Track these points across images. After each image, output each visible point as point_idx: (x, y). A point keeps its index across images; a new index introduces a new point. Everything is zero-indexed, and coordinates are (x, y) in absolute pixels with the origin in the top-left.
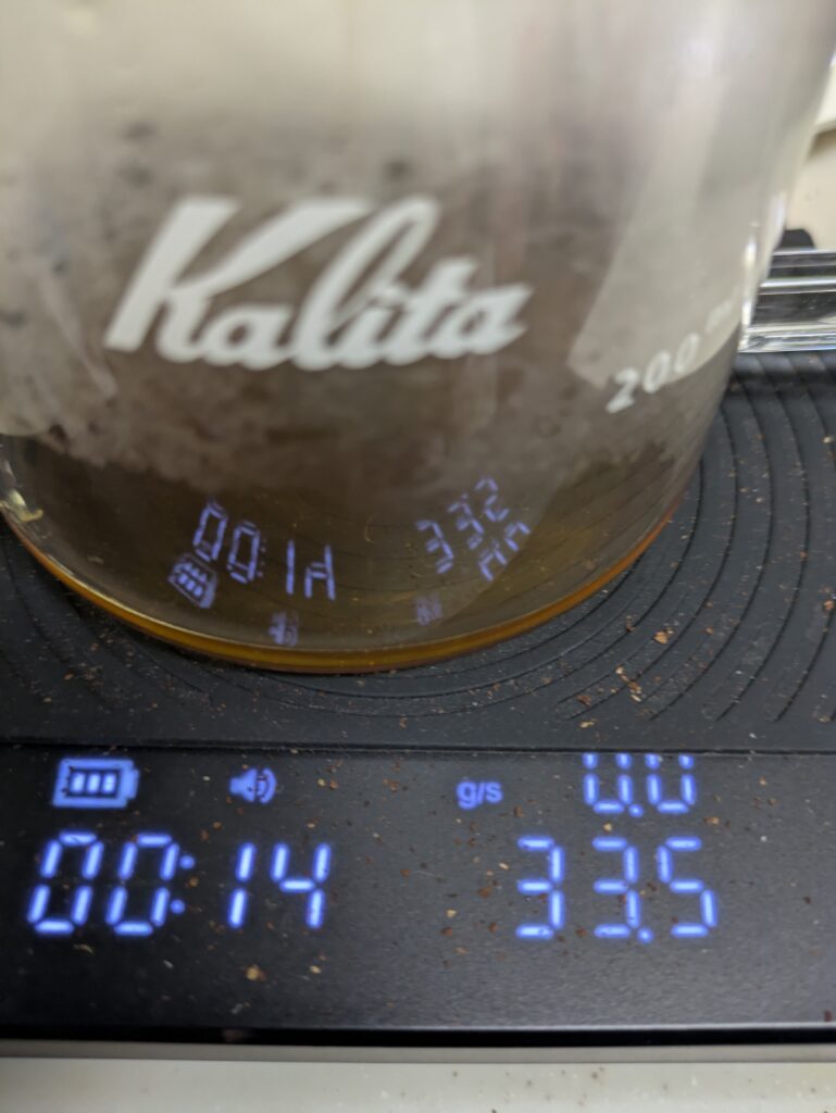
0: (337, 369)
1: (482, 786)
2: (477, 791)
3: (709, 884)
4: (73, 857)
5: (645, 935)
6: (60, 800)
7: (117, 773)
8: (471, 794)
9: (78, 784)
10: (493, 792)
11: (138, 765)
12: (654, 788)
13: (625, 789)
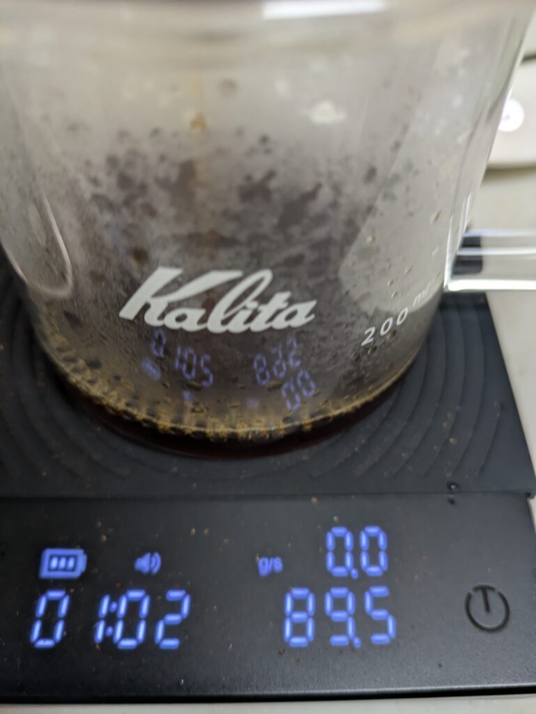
0: (228, 334)
1: (272, 560)
2: (269, 564)
3: (392, 612)
4: (53, 605)
5: (357, 641)
6: (45, 573)
7: (75, 557)
8: (266, 565)
9: (54, 563)
10: (278, 564)
11: (86, 552)
12: (364, 560)
13: (349, 560)
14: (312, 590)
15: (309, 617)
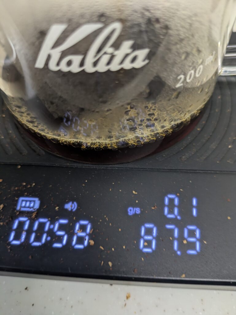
2: (133, 210)
3: (199, 241)
4: (21, 224)
5: (179, 253)
11: (40, 199)
13: (176, 211)
14: (156, 225)
15: (154, 238)
